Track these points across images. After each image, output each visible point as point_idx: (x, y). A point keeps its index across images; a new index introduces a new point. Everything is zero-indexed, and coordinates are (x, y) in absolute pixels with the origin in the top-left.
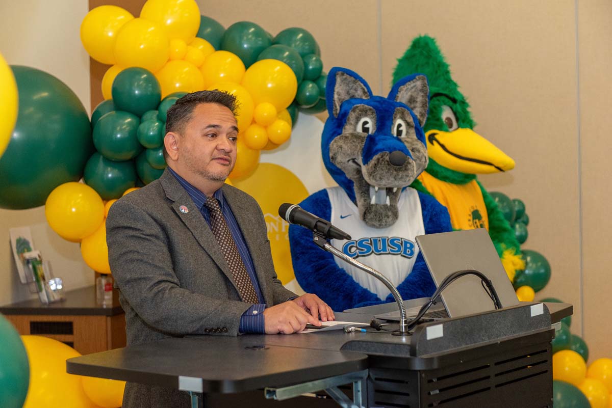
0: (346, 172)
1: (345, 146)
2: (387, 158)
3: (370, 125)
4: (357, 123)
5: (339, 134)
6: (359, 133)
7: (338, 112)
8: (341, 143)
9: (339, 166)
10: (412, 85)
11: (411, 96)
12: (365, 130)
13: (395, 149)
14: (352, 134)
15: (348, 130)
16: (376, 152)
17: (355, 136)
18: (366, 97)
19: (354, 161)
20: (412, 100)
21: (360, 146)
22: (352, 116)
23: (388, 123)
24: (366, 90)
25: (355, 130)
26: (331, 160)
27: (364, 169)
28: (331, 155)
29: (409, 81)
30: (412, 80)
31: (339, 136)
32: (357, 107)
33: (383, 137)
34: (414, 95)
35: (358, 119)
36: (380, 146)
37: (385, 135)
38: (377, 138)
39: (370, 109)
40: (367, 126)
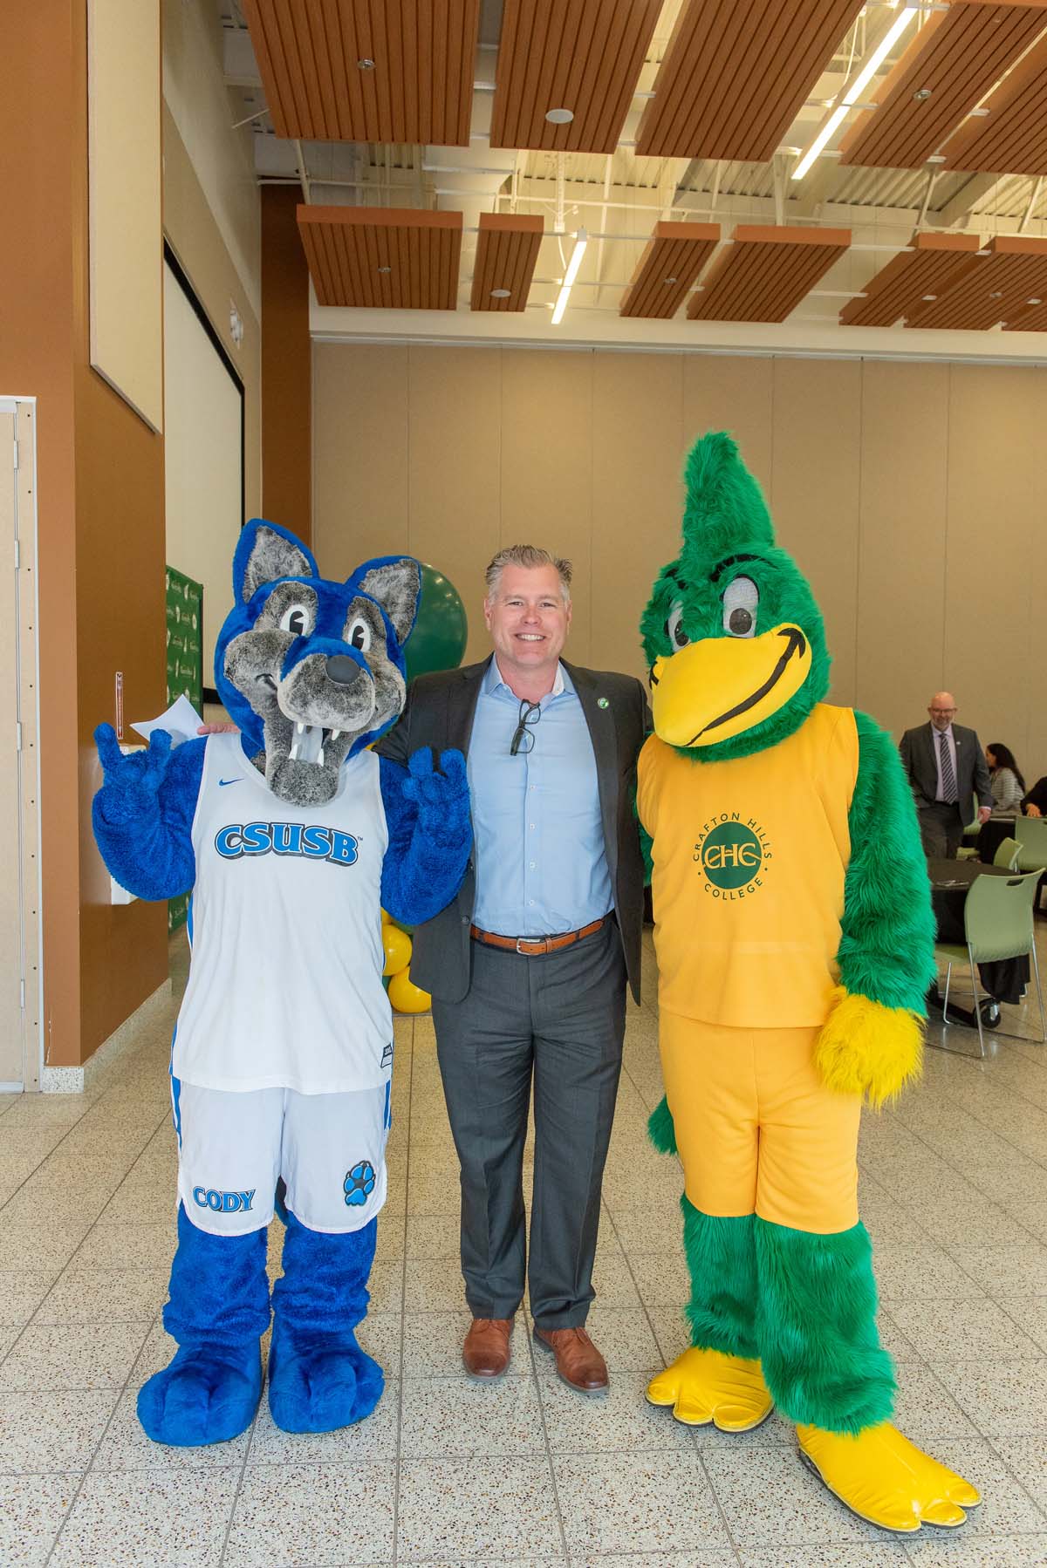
0: (250, 700)
2: (322, 665)
3: (306, 621)
4: (282, 613)
5: (247, 630)
6: (282, 632)
7: (252, 593)
8: (247, 642)
9: (239, 687)
10: (391, 574)
11: (389, 594)
12: (296, 627)
13: (339, 653)
14: (270, 631)
15: (264, 624)
16: (304, 657)
18: (306, 574)
19: (267, 679)
20: (389, 600)
21: (281, 650)
22: (275, 600)
24: (307, 565)
25: (277, 624)
26: (226, 676)
27: (280, 691)
28: (227, 665)
31: (245, 633)
32: (285, 586)
33: (322, 639)
34: (395, 593)
35: (284, 608)
36: (312, 647)
37: (329, 637)
39: (308, 591)
40: (298, 620)
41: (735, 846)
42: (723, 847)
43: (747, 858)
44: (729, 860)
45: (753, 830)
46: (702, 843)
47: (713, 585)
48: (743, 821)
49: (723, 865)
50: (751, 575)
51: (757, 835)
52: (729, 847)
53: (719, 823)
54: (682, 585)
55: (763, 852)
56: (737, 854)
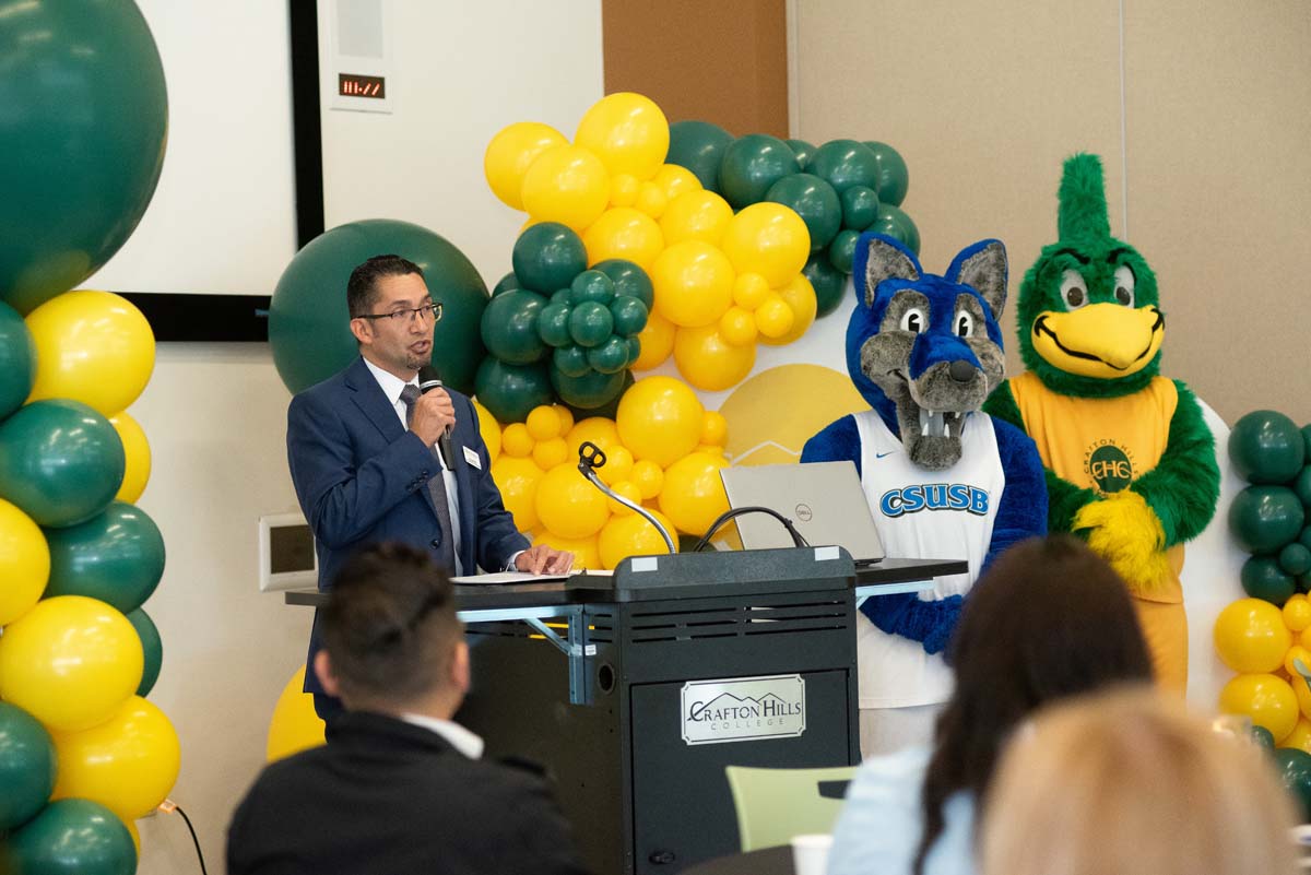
0: (884, 389)
1: (884, 352)
2: (947, 371)
3: (921, 321)
4: (901, 317)
5: (875, 333)
6: (904, 332)
7: (873, 299)
8: (878, 346)
9: (874, 380)
10: (982, 258)
11: (980, 273)
12: (913, 327)
13: (958, 358)
14: (894, 334)
15: (887, 327)
16: (931, 362)
17: (899, 336)
18: (914, 277)
19: (897, 372)
20: (981, 279)
21: (906, 351)
22: (894, 306)
23: (947, 317)
24: (914, 267)
25: (898, 326)
26: (863, 371)
27: (912, 385)
28: (863, 363)
29: (978, 252)
30: (982, 250)
31: (874, 337)
32: (901, 294)
33: (939, 338)
34: (985, 271)
35: (902, 312)
36: (935, 353)
37: (943, 335)
38: (931, 340)
39: (921, 297)
40: (914, 321)
41: (1114, 462)
42: (1104, 463)
43: (1122, 472)
44: (1110, 472)
45: (1126, 453)
46: (1089, 459)
47: (1108, 265)
48: (1118, 446)
49: (1106, 475)
50: (1132, 265)
51: (1128, 456)
52: (1109, 463)
53: (1100, 446)
54: (1084, 260)
55: (1133, 470)
56: (1116, 468)
